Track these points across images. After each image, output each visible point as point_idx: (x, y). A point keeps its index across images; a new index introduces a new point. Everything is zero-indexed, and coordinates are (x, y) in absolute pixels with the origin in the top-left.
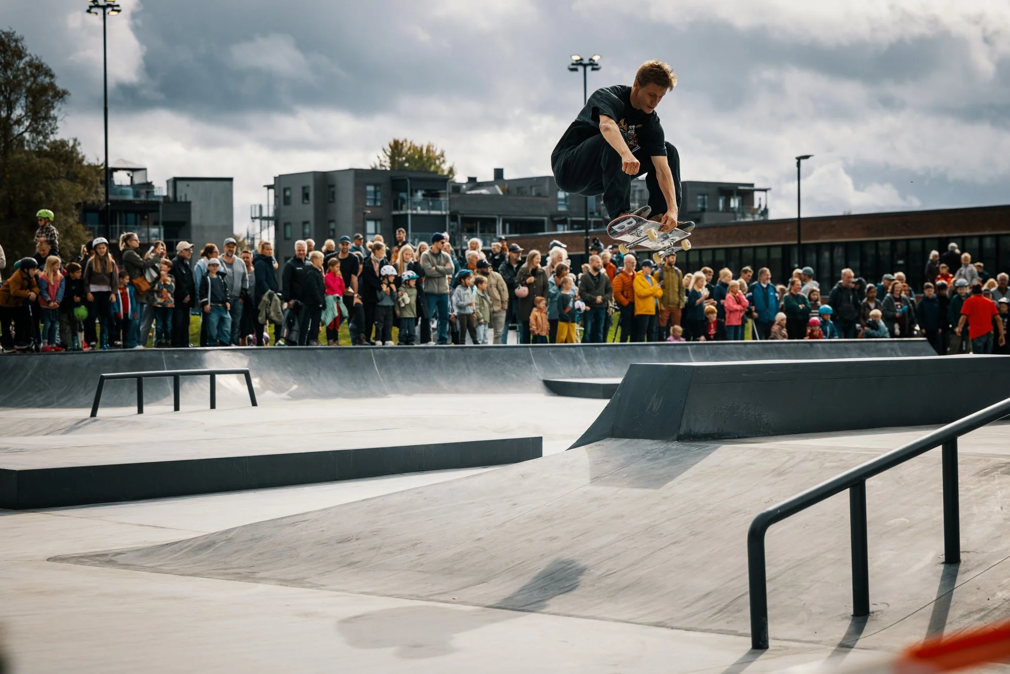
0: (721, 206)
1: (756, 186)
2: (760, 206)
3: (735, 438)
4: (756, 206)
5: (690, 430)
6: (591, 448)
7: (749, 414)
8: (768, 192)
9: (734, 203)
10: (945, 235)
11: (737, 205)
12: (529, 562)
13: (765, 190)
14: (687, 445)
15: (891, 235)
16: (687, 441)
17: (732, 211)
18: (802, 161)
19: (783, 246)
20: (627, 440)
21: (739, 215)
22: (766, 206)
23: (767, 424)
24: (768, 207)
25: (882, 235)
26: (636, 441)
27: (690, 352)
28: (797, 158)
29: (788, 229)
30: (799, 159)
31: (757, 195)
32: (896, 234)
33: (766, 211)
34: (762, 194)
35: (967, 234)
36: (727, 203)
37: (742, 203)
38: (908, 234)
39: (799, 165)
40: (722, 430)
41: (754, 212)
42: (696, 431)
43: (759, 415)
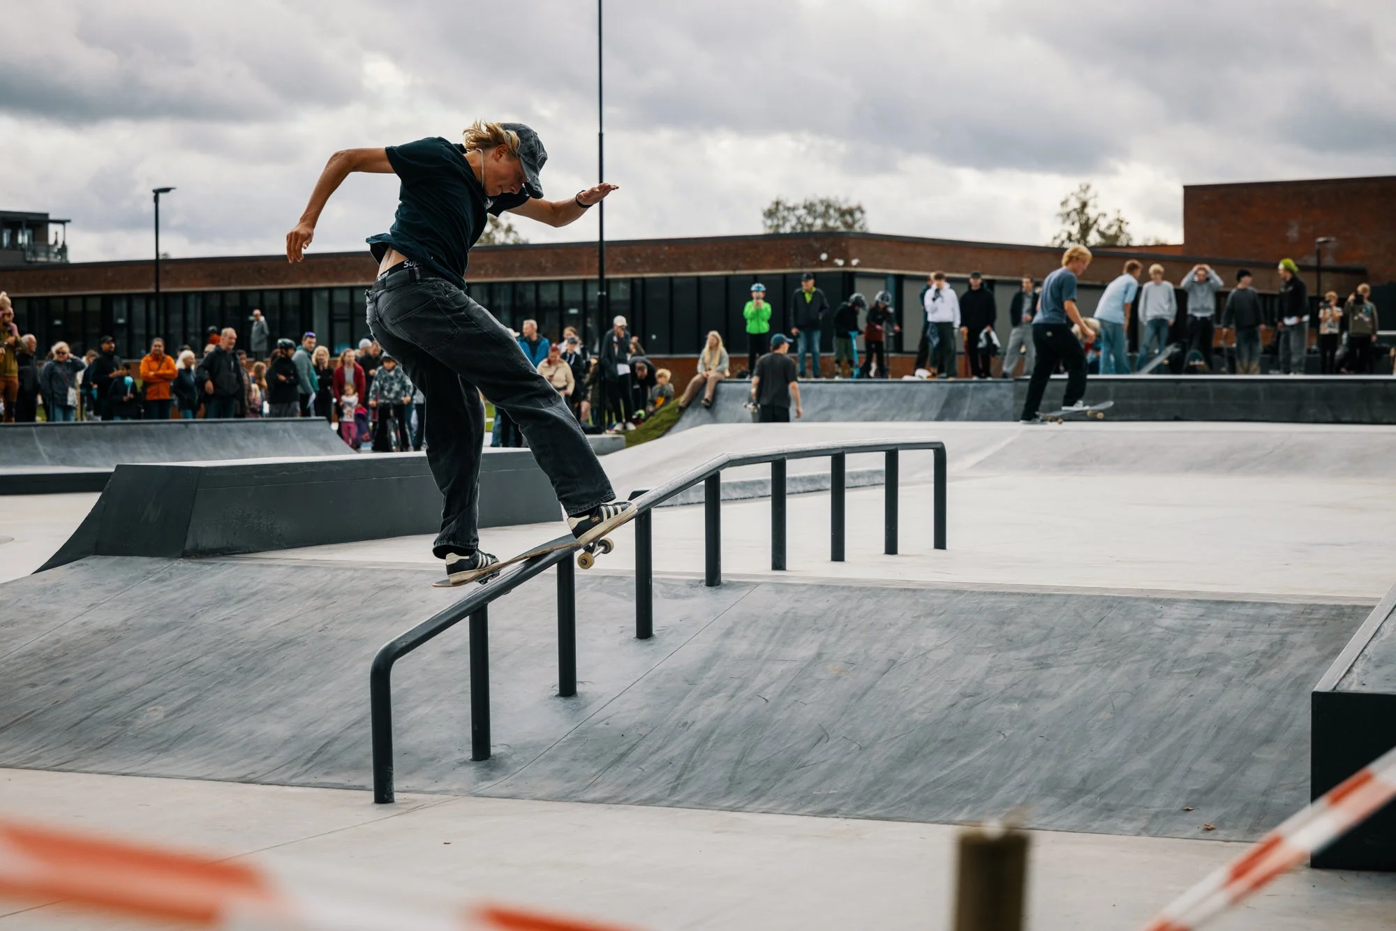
0: (6, 241)
1: (51, 217)
2: (56, 242)
3: (245, 553)
4: (51, 241)
5: (197, 545)
6: (72, 568)
7: (261, 523)
8: (67, 224)
9: (23, 239)
10: (307, 286)
11: (26, 241)
12: (41, 711)
13: (63, 222)
14: (196, 563)
15: (240, 284)
16: (193, 558)
17: (21, 248)
18: (161, 196)
19: (103, 297)
20: (118, 557)
21: (29, 254)
22: (64, 242)
23: (280, 535)
24: (67, 243)
25: (229, 285)
26: (128, 558)
27: (35, 435)
28: (154, 191)
29: (110, 274)
30: (157, 192)
31: (52, 228)
32: (247, 283)
33: (63, 250)
34: (59, 227)
35: (335, 284)
36: (13, 237)
37: (33, 238)
38: (261, 284)
39: (156, 200)
40: (232, 544)
41: (48, 249)
42: (204, 545)
43: (271, 524)
